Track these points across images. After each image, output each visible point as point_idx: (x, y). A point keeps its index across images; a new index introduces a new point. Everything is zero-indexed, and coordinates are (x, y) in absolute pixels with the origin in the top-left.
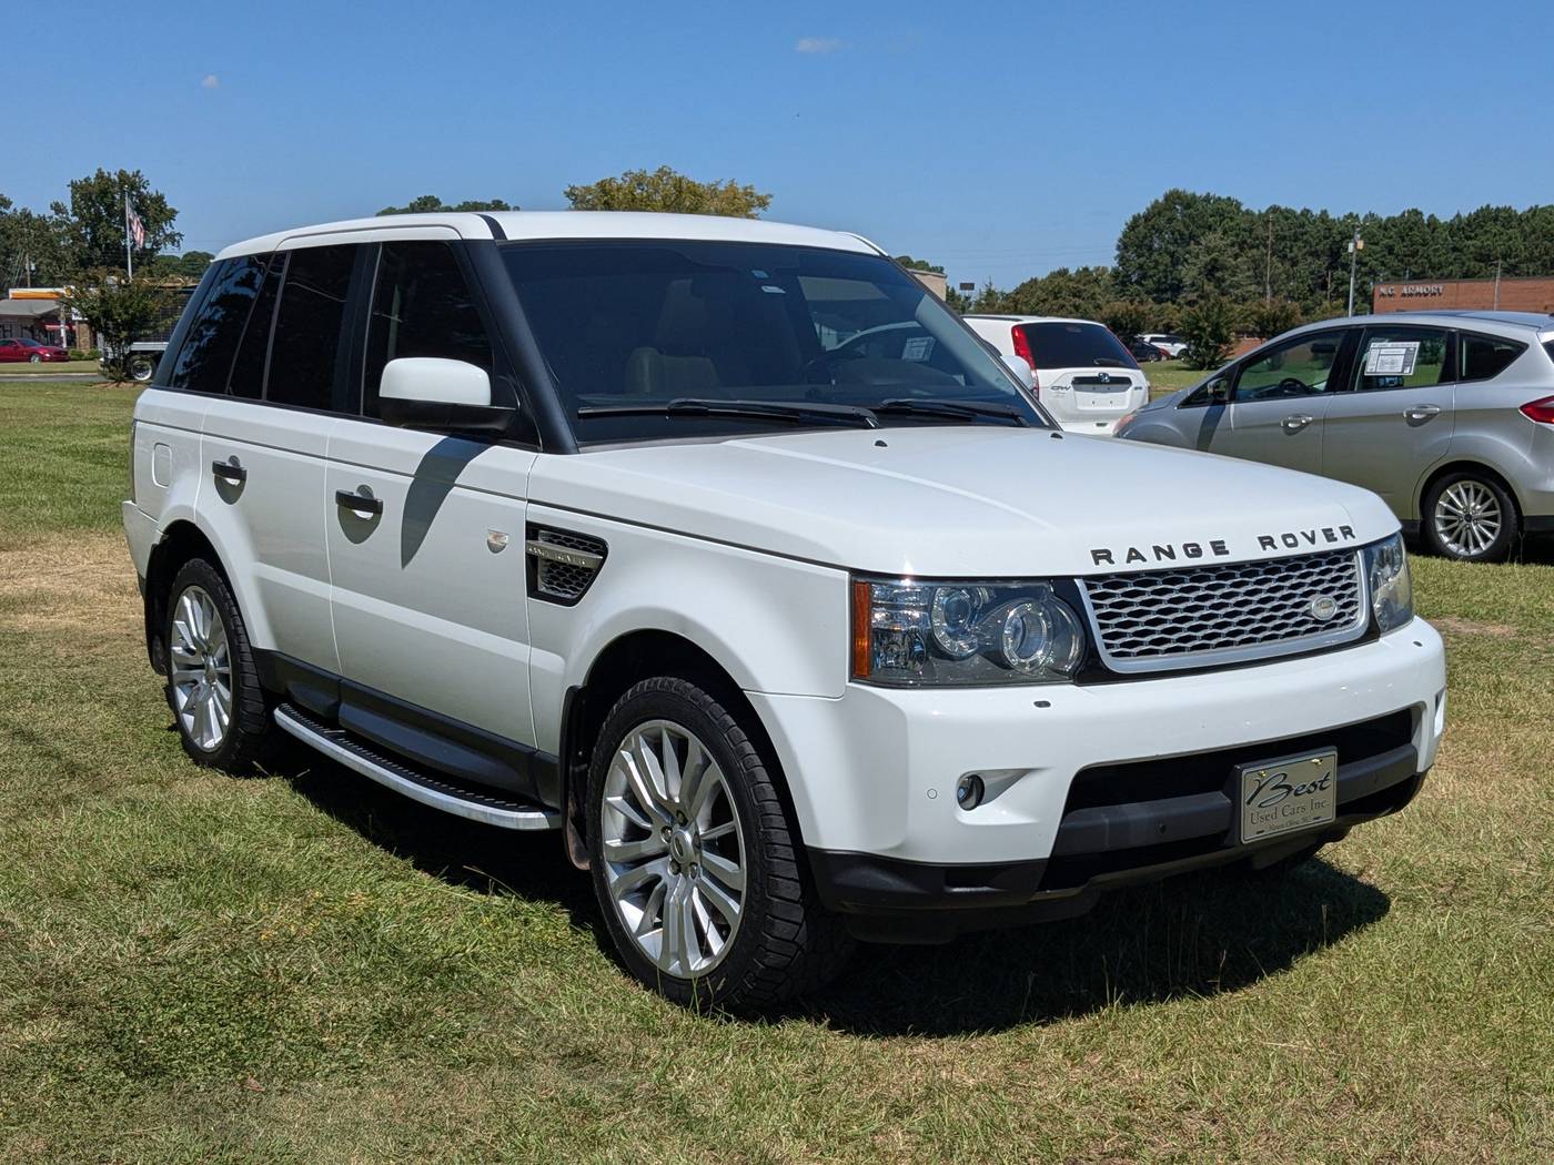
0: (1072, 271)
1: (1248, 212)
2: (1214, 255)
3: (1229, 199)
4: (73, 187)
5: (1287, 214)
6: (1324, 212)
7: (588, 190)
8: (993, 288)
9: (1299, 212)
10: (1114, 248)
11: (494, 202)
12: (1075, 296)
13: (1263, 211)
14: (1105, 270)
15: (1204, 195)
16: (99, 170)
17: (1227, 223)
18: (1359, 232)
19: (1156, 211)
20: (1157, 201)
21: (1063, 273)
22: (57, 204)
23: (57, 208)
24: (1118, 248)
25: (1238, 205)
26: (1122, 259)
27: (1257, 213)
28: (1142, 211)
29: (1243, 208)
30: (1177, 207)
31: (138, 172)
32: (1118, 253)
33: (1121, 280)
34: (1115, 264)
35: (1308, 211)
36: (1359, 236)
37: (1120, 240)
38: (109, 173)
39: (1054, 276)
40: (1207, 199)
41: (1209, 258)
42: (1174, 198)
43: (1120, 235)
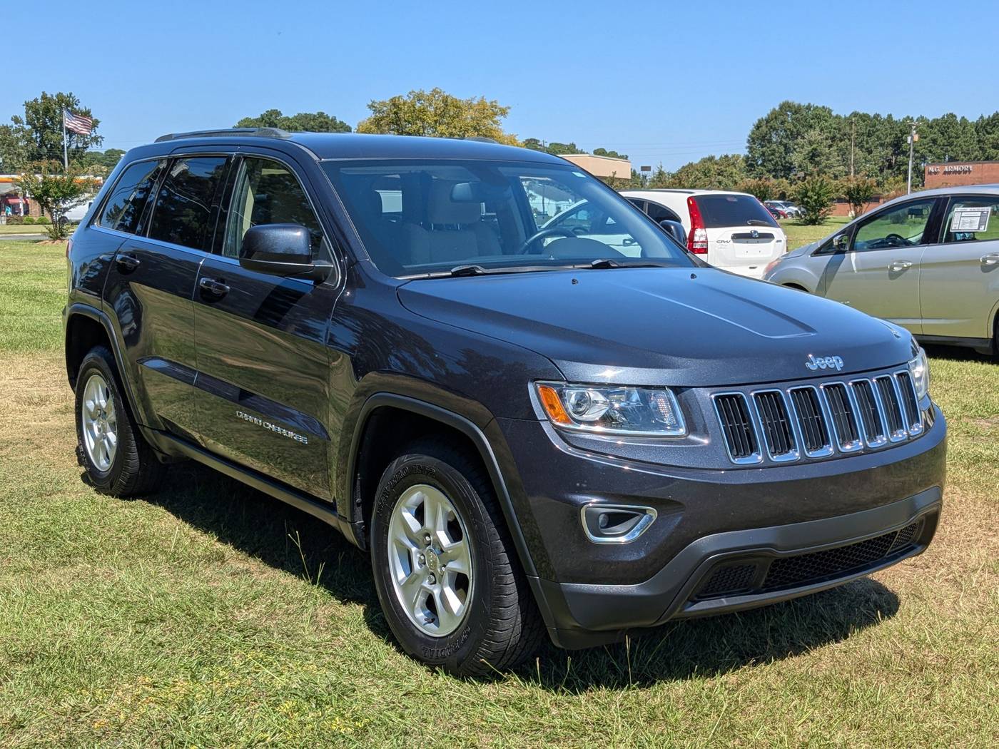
0: (717, 158)
1: (838, 117)
2: (814, 146)
3: (823, 107)
4: (27, 106)
5: (864, 117)
6: (890, 116)
7: (384, 104)
8: (663, 170)
9: (872, 115)
10: (746, 141)
11: (318, 113)
12: (719, 174)
13: (848, 116)
14: (738, 157)
15: (807, 104)
16: (43, 93)
17: (824, 124)
18: (915, 129)
19: (774, 116)
20: (774, 109)
21: (711, 159)
22: (16, 117)
23: (16, 120)
24: (748, 141)
25: (830, 111)
26: (751, 149)
27: (843, 117)
28: (765, 116)
29: (834, 114)
30: (788, 113)
31: (71, 94)
32: (748, 145)
33: (750, 165)
34: (746, 152)
35: (878, 115)
36: (915, 132)
37: (750, 136)
38: (52, 96)
39: (704, 161)
40: (808, 108)
41: (810, 149)
42: (786, 107)
43: (749, 133)
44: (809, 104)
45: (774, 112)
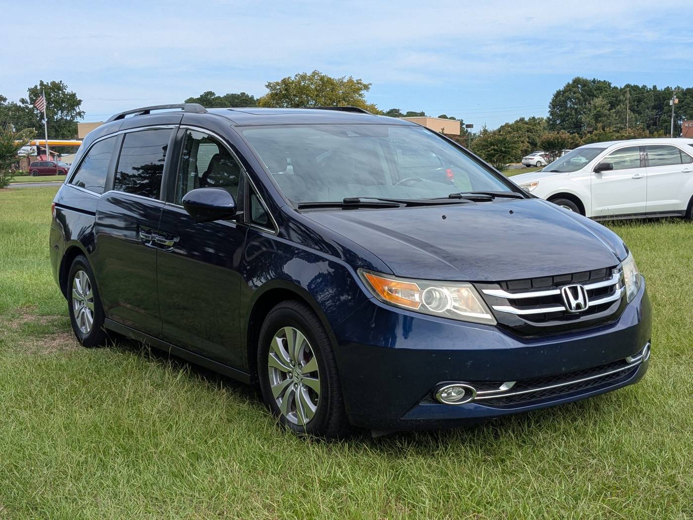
0: (527, 119)
1: (615, 88)
2: (598, 109)
3: (605, 81)
5: (635, 88)
6: (655, 87)
8: (486, 129)
9: (641, 87)
10: (548, 107)
12: (528, 131)
13: (622, 87)
14: (542, 119)
15: (592, 79)
17: (604, 93)
18: (675, 95)
19: (568, 88)
20: (569, 83)
21: (522, 120)
24: (550, 107)
25: (609, 84)
26: (552, 113)
27: (619, 88)
28: (562, 88)
29: (612, 86)
30: (579, 86)
32: (550, 109)
33: (551, 125)
34: (548, 115)
35: (645, 86)
37: (551, 103)
39: (517, 122)
40: (594, 81)
41: (595, 112)
42: (577, 81)
43: (551, 101)
44: (594, 79)
45: (568, 86)
